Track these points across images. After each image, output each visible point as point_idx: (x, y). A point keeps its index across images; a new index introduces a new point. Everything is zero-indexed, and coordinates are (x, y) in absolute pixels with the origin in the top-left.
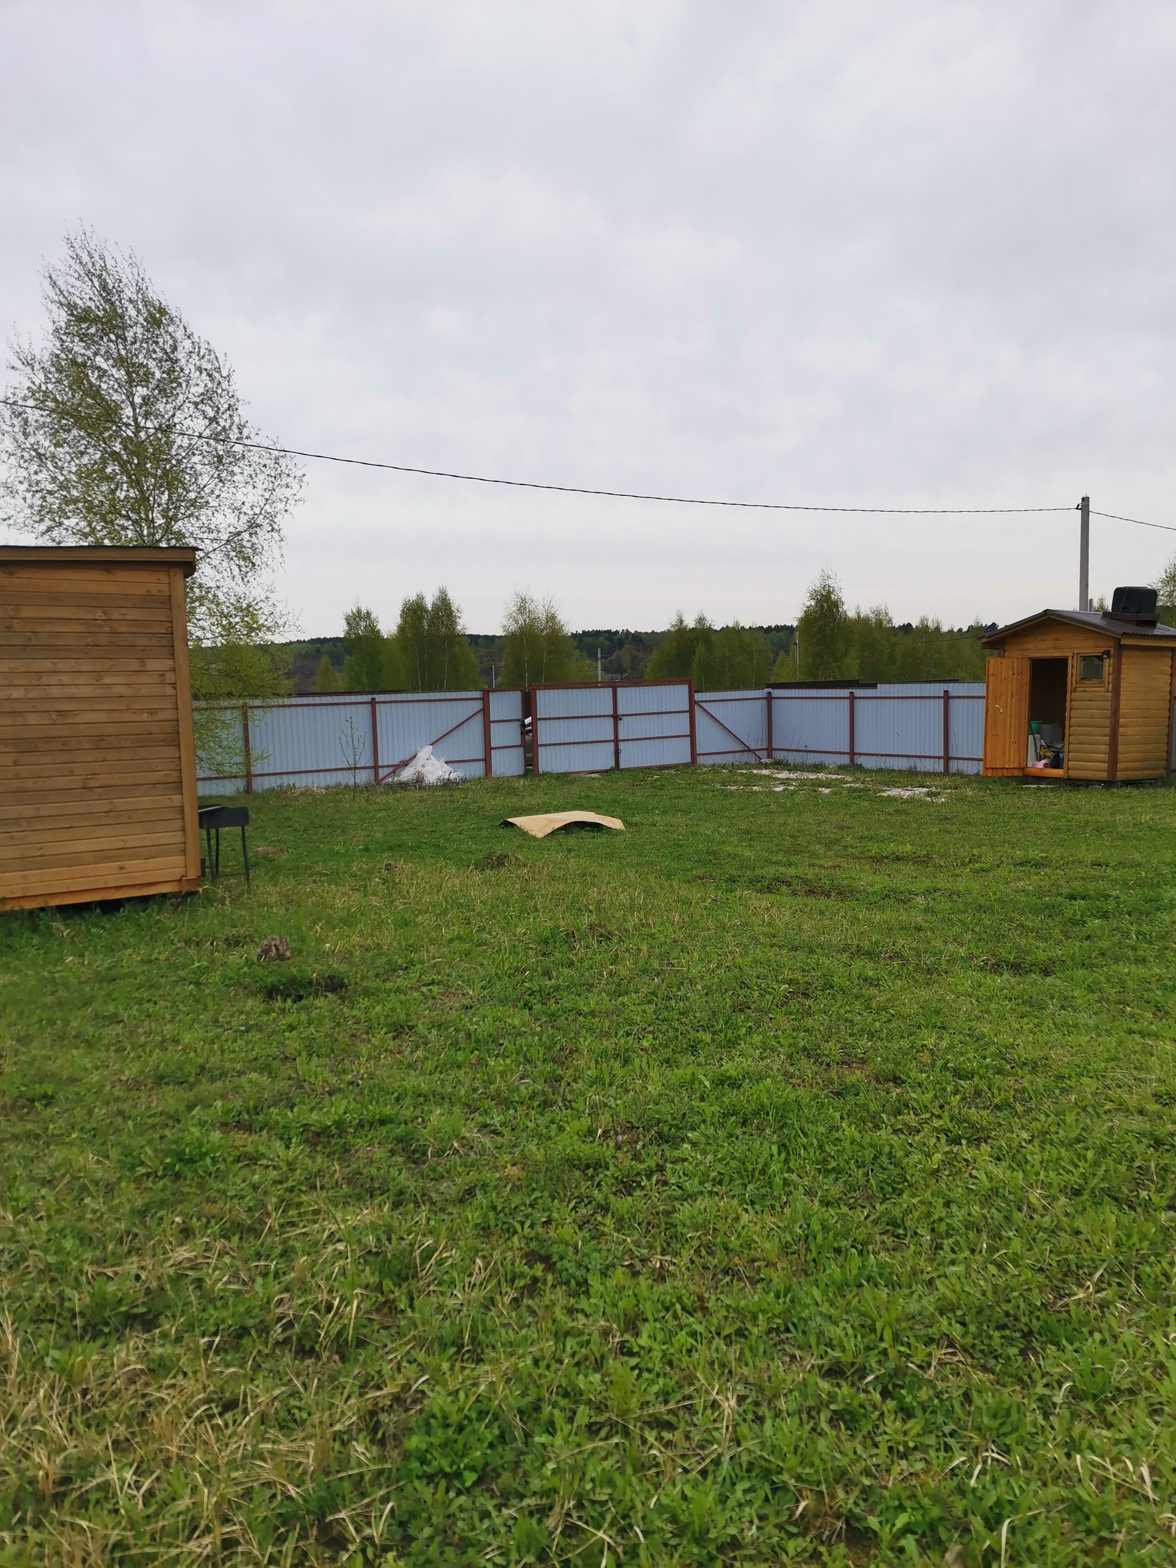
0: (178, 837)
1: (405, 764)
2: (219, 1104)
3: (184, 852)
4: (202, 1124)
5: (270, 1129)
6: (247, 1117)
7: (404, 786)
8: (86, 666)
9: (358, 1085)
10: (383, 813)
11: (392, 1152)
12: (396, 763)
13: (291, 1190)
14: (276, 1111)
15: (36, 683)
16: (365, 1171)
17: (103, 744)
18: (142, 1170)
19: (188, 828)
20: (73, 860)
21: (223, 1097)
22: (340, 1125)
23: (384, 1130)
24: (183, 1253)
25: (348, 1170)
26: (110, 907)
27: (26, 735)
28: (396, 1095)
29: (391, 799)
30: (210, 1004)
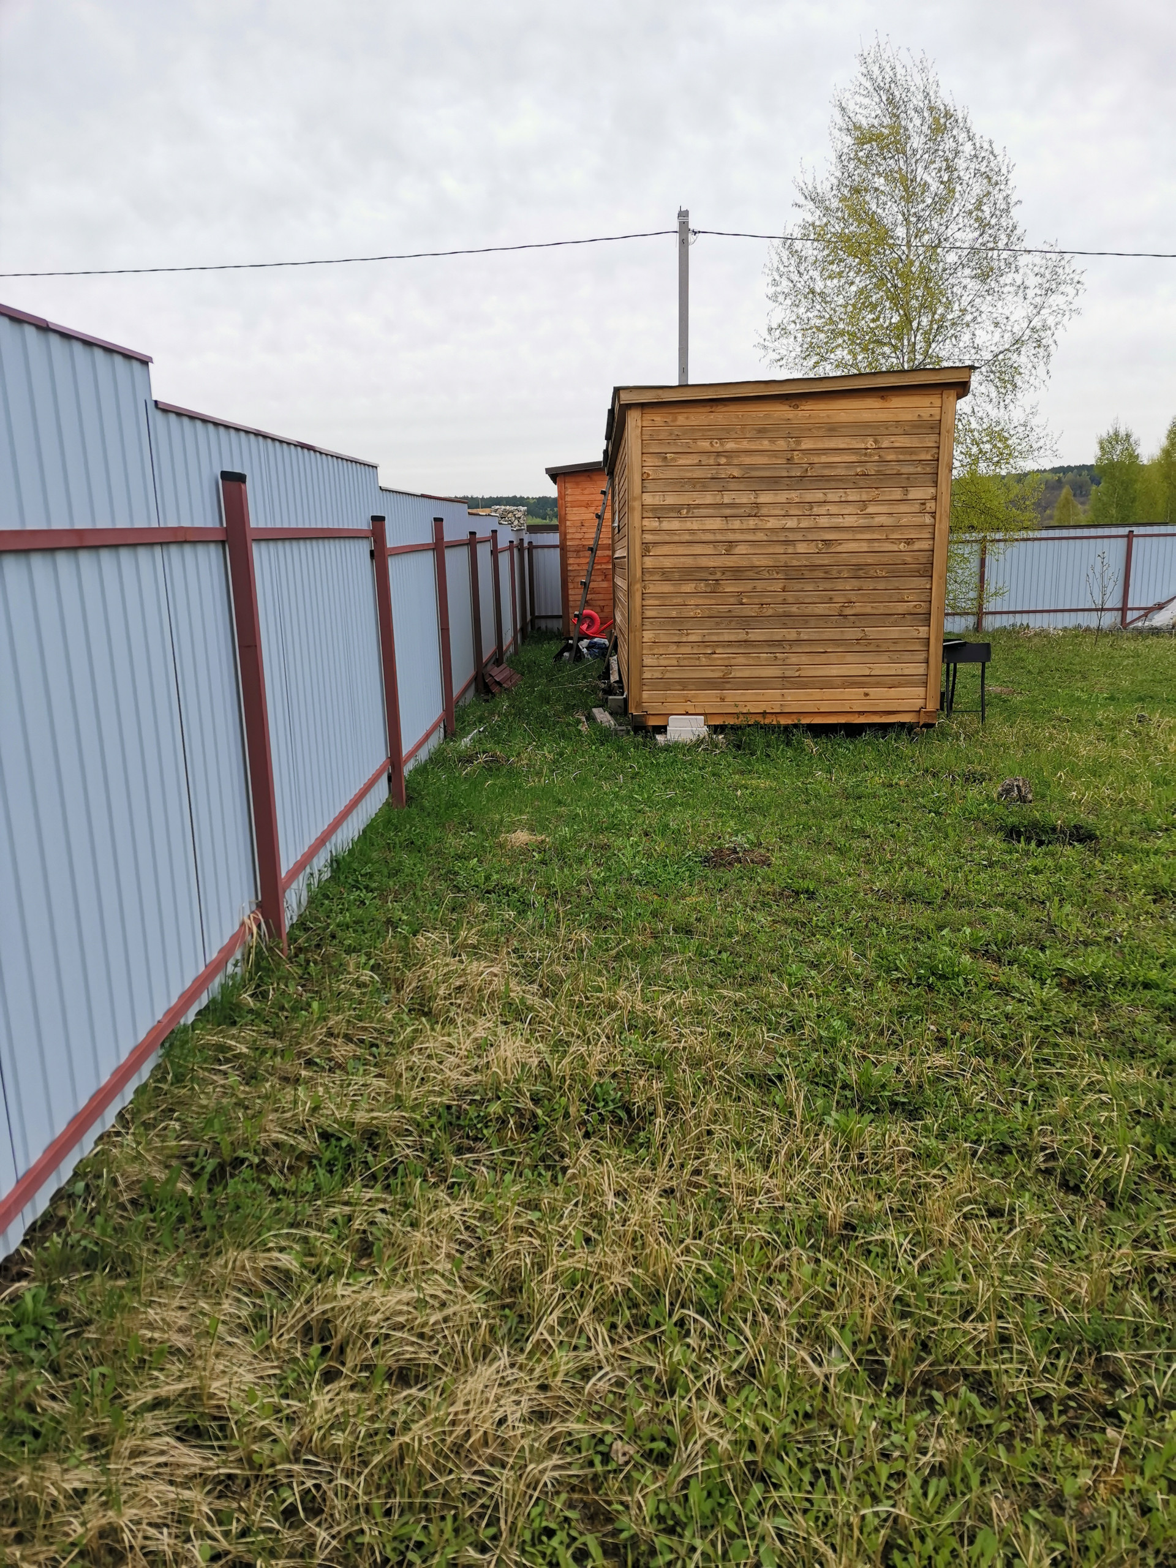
0: (921, 669)
1: (1160, 607)
2: (968, 931)
3: (925, 684)
4: (952, 946)
5: (1020, 966)
6: (995, 948)
7: (1156, 631)
8: (853, 496)
9: (1116, 942)
10: (1131, 661)
11: (1159, 1019)
12: (1150, 605)
13: (1046, 1029)
14: (1026, 949)
15: (807, 513)
16: (1127, 1030)
17: (861, 573)
18: (896, 975)
19: (932, 661)
20: (825, 683)
21: (970, 924)
22: (1098, 978)
23: (1148, 994)
24: (939, 1059)
25: (1107, 1025)
26: (853, 731)
27: (795, 563)
28: (1161, 961)
29: (1140, 645)
30: (951, 834)
